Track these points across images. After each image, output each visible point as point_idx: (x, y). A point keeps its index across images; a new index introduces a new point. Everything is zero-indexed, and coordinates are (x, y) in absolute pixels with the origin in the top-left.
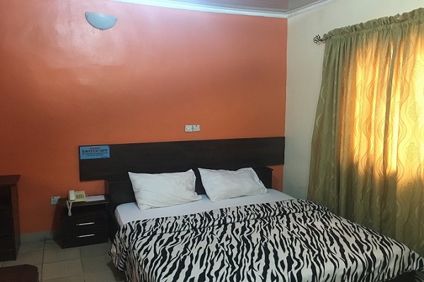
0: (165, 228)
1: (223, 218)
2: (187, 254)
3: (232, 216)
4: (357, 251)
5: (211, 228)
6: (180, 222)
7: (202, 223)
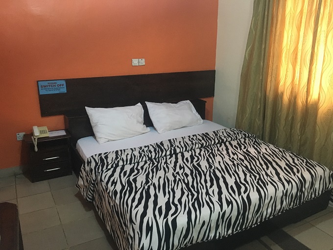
0: (125, 159)
1: (173, 148)
2: (150, 184)
3: (180, 146)
4: (290, 174)
5: (165, 158)
6: (136, 153)
7: (156, 154)
